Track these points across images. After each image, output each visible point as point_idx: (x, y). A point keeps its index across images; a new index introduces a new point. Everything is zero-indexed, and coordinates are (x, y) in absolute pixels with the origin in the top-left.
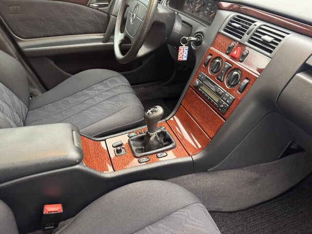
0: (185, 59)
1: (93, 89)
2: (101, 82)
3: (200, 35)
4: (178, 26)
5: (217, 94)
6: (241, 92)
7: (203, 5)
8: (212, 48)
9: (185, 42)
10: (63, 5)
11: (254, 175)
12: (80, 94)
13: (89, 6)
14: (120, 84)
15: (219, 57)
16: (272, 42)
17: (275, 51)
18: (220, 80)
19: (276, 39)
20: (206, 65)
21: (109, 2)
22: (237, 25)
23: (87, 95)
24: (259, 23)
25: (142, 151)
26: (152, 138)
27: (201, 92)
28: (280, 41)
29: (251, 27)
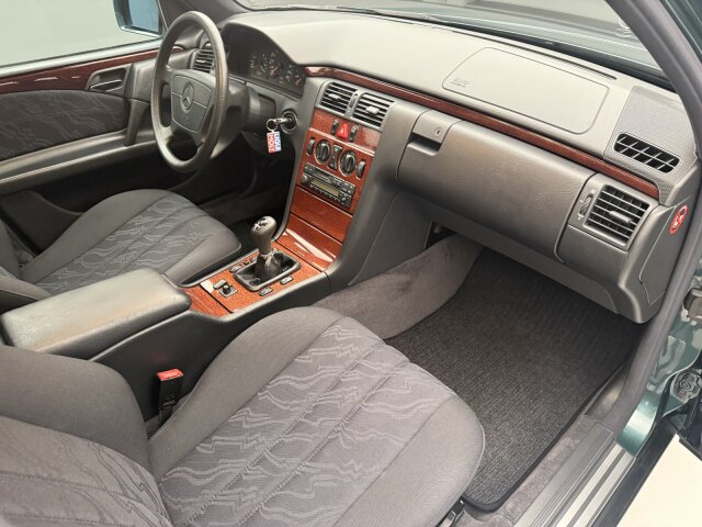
0: (279, 149)
1: (133, 226)
2: (142, 211)
3: (290, 113)
4: (255, 104)
5: (335, 186)
6: (361, 177)
7: (282, 67)
8: (312, 129)
9: (272, 125)
10: (45, 96)
11: (403, 278)
12: (111, 239)
13: (89, 90)
14: (179, 208)
15: (325, 140)
16: (378, 114)
17: (383, 123)
18: (333, 168)
19: (381, 110)
20: (311, 153)
21: (122, 78)
22: (336, 97)
23: (127, 237)
24: (360, 91)
25: (257, 283)
26: (268, 262)
27: (313, 189)
28: (385, 111)
29: (352, 98)
